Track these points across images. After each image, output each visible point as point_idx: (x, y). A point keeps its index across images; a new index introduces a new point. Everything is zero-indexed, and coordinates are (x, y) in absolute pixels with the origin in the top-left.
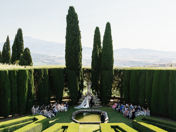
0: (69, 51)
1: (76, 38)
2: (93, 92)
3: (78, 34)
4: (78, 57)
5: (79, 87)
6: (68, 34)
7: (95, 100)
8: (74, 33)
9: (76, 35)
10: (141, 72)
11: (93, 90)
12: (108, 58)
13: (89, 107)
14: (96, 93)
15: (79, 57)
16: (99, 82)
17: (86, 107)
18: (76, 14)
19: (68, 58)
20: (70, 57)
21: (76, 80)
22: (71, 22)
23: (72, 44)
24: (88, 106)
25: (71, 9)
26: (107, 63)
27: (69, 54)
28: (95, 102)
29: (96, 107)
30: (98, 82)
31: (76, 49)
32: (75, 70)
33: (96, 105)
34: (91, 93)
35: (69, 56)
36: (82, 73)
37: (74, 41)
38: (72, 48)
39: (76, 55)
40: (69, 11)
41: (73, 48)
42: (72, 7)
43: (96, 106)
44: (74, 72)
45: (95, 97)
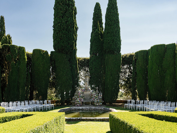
0: (59, 26)
1: (68, 8)
2: (92, 88)
3: (71, 3)
6: (57, 3)
7: (96, 98)
8: (66, 2)
11: (92, 84)
12: (114, 36)
14: (97, 87)
19: (57, 35)
20: (60, 34)
23: (63, 17)
26: (112, 43)
27: (58, 30)
28: (96, 101)
31: (68, 23)
32: (67, 53)
33: (97, 104)
35: (57, 33)
37: (66, 12)
38: (62, 22)
39: (68, 32)
41: (64, 22)
43: (97, 106)
44: (65, 56)
45: (95, 94)
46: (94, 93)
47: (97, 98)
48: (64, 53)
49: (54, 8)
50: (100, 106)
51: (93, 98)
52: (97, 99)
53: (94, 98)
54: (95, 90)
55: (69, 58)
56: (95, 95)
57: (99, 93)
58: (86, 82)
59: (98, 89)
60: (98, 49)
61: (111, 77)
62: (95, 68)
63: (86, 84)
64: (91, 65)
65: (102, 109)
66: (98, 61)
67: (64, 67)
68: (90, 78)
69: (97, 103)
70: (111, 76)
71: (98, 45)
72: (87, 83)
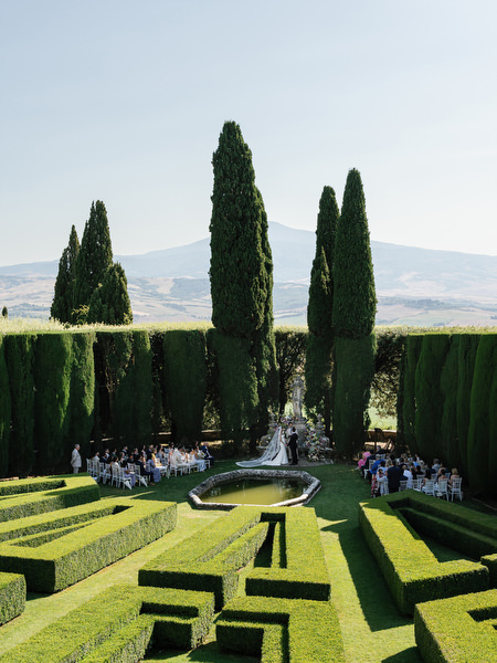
0: (221, 273)
1: (243, 227)
3: (249, 214)
4: (250, 293)
5: (256, 396)
6: (216, 215)
7: (314, 442)
8: (237, 213)
9: (243, 220)
10: (449, 345)
11: (309, 406)
12: (353, 294)
13: (285, 461)
14: (319, 415)
15: (256, 292)
16: (330, 380)
17: (277, 462)
18: (244, 149)
21: (247, 371)
22: (225, 174)
23: (230, 250)
24: (281, 459)
25: (231, 133)
26: (349, 311)
27: (221, 284)
28: (312, 449)
29: (310, 465)
30: (326, 379)
31: (242, 265)
32: (243, 336)
33: (315, 457)
34: (304, 415)
35: (219, 291)
36: (271, 349)
37: (236, 238)
38: (228, 264)
39: (244, 287)
40: (222, 140)
41: (232, 263)
42: (234, 123)
43: (312, 461)
44: (240, 344)
45: (314, 432)
46: (311, 429)
47: (317, 442)
48: (237, 338)
49: (210, 227)
52: (317, 445)
55: (249, 347)
56: (314, 435)
58: (296, 400)
67: (237, 368)
69: (314, 455)
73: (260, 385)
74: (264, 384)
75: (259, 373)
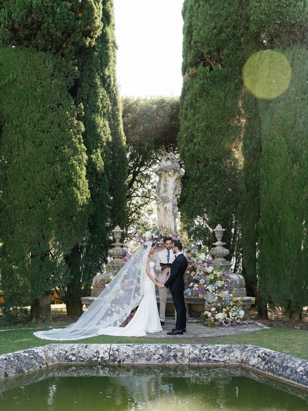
5: (84, 183)
7: (212, 282)
13: (155, 327)
14: (219, 228)
16: (238, 154)
17: (136, 328)
28: (211, 298)
29: (218, 332)
30: (229, 153)
32: (57, 50)
33: (220, 316)
43: (216, 323)
44: (50, 66)
45: (209, 264)
46: (202, 256)
47: (219, 283)
48: (45, 50)
50: (233, 324)
51: (197, 281)
52: (221, 289)
53: (202, 281)
54: (210, 244)
55: (71, 79)
56: (210, 269)
57: (228, 258)
58: (165, 200)
59: (226, 237)
60: (219, 34)
61: (296, 167)
62: (208, 127)
63: (162, 209)
64: (190, 115)
65: (253, 361)
66: (223, 94)
67: (42, 118)
68: (184, 180)
69: (219, 310)
70: (294, 162)
71: (220, 16)
72: (169, 206)
73: (91, 165)
74: (100, 164)
75: (91, 138)
